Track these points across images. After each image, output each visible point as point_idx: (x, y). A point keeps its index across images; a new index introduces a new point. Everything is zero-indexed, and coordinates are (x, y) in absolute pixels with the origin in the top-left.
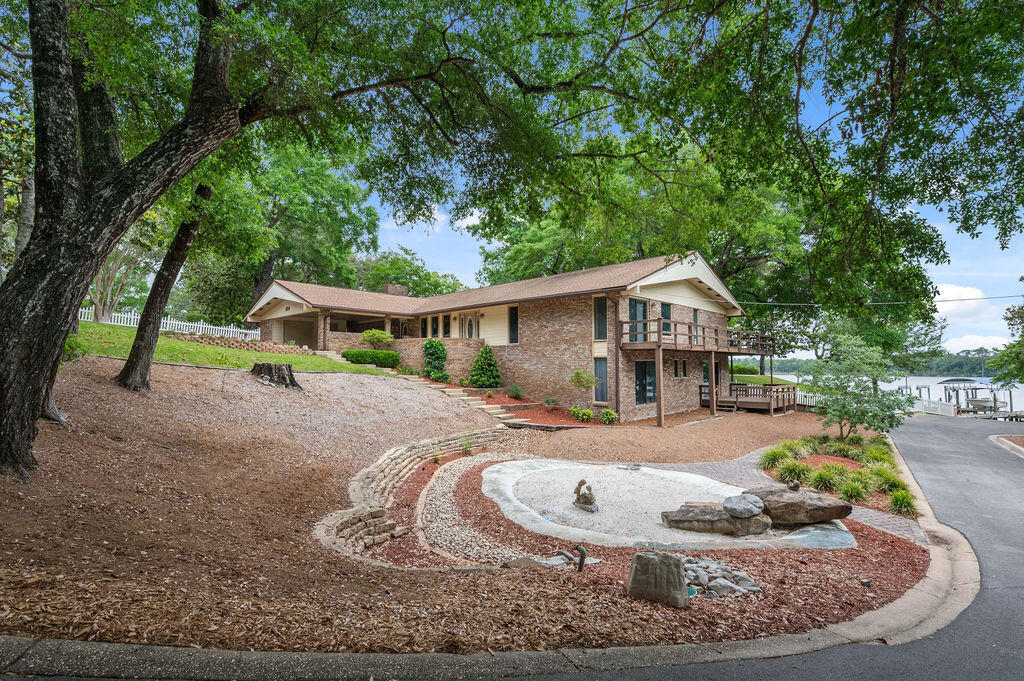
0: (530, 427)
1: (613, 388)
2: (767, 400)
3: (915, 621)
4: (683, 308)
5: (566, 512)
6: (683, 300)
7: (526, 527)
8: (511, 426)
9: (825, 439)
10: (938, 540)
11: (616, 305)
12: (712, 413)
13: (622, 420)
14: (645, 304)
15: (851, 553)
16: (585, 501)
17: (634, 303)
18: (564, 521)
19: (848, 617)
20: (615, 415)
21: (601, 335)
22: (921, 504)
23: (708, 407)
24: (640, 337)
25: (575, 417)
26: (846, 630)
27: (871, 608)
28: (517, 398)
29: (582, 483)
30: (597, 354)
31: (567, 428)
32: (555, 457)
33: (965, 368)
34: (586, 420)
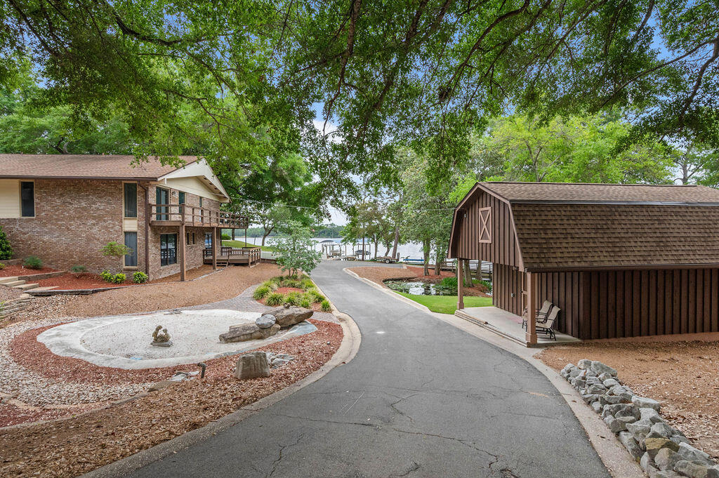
0: (62, 293)
1: (143, 255)
2: (246, 257)
3: (348, 352)
4: (193, 196)
5: (148, 351)
6: (193, 190)
7: (126, 368)
8: (37, 295)
9: (281, 279)
10: (341, 320)
11: (146, 191)
12: (214, 268)
13: (151, 280)
14: (167, 191)
15: (317, 333)
16: (161, 340)
17: (159, 190)
18: (150, 357)
19: (329, 359)
20: (145, 275)
21: (131, 214)
22: (332, 306)
23: (211, 264)
24: (163, 217)
25: (108, 280)
26: (331, 364)
27: (334, 353)
28: (36, 268)
29: (160, 328)
30: (127, 229)
31: (104, 290)
32: (99, 315)
33: (326, 233)
34: (119, 282)
